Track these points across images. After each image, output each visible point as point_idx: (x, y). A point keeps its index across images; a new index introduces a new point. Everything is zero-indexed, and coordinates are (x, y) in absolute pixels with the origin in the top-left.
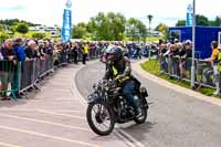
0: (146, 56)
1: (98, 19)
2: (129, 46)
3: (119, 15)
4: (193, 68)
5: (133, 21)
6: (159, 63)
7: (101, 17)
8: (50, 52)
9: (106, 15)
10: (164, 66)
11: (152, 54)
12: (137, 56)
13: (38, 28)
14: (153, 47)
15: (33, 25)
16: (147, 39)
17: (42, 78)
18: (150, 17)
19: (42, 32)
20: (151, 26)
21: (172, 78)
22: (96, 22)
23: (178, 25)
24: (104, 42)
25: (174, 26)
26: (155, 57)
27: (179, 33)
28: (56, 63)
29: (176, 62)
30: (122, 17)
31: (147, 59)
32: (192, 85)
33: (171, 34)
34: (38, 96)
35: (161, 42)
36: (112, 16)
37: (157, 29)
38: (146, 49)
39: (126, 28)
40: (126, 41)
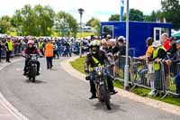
0: (77, 53)
1: (24, 12)
3: (47, 8)
4: (126, 66)
5: (63, 15)
7: (27, 9)
9: (33, 7)
11: (83, 51)
16: (78, 34)
18: (81, 11)
20: (82, 20)
22: (22, 16)
23: (111, 19)
24: (30, 37)
25: (107, 21)
27: (112, 28)
30: (51, 11)
32: (126, 85)
33: (104, 30)
35: (92, 38)
36: (39, 9)
37: (88, 24)
38: (77, 46)
39: (55, 22)
40: (56, 36)
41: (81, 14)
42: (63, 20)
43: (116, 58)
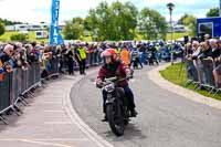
0: (168, 60)
1: (99, 12)
3: (127, 5)
5: (147, 13)
6: (184, 69)
7: (103, 8)
10: (192, 73)
11: (176, 56)
13: (17, 26)
14: (176, 47)
15: (11, 23)
16: (168, 35)
18: (170, 6)
19: (24, 32)
20: (172, 18)
21: (203, 88)
22: (98, 16)
23: (209, 15)
24: (108, 42)
25: (204, 17)
26: (179, 60)
27: (211, 25)
28: (44, 74)
29: (208, 66)
30: (132, 8)
31: (169, 64)
35: (186, 41)
36: (118, 7)
37: (181, 22)
38: (167, 50)
39: (139, 22)
41: (171, 9)
42: (148, 18)
43: (217, 63)
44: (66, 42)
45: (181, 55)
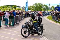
2: (44, 12)
5: (45, 5)
6: (52, 17)
7: (36, 4)
8: (22, 14)
9: (37, 4)
10: (53, 18)
11: (50, 14)
12: (46, 15)
14: (50, 12)
16: (49, 10)
17: (20, 21)
19: (20, 8)
22: (35, 6)
24: (37, 11)
25: (56, 7)
26: (51, 15)
30: (42, 4)
31: (49, 16)
33: (55, 9)
34: (19, 25)
36: (39, 4)
37: (51, 7)
38: (48, 13)
39: (43, 7)
40: (43, 11)
41: (50, 5)
43: (59, 16)
44: (29, 11)
45: (51, 14)
